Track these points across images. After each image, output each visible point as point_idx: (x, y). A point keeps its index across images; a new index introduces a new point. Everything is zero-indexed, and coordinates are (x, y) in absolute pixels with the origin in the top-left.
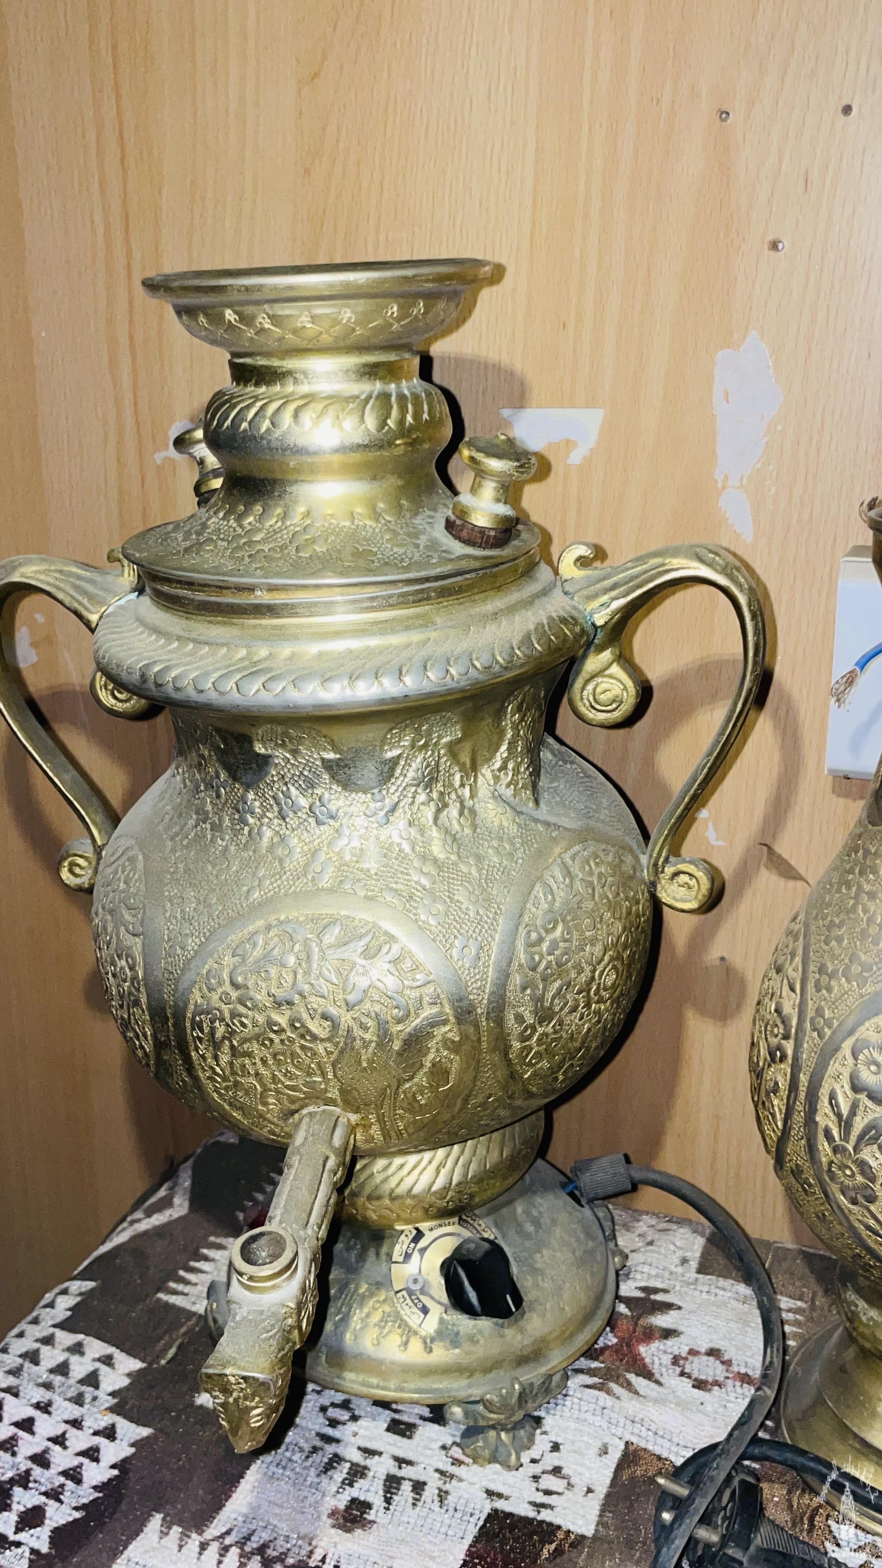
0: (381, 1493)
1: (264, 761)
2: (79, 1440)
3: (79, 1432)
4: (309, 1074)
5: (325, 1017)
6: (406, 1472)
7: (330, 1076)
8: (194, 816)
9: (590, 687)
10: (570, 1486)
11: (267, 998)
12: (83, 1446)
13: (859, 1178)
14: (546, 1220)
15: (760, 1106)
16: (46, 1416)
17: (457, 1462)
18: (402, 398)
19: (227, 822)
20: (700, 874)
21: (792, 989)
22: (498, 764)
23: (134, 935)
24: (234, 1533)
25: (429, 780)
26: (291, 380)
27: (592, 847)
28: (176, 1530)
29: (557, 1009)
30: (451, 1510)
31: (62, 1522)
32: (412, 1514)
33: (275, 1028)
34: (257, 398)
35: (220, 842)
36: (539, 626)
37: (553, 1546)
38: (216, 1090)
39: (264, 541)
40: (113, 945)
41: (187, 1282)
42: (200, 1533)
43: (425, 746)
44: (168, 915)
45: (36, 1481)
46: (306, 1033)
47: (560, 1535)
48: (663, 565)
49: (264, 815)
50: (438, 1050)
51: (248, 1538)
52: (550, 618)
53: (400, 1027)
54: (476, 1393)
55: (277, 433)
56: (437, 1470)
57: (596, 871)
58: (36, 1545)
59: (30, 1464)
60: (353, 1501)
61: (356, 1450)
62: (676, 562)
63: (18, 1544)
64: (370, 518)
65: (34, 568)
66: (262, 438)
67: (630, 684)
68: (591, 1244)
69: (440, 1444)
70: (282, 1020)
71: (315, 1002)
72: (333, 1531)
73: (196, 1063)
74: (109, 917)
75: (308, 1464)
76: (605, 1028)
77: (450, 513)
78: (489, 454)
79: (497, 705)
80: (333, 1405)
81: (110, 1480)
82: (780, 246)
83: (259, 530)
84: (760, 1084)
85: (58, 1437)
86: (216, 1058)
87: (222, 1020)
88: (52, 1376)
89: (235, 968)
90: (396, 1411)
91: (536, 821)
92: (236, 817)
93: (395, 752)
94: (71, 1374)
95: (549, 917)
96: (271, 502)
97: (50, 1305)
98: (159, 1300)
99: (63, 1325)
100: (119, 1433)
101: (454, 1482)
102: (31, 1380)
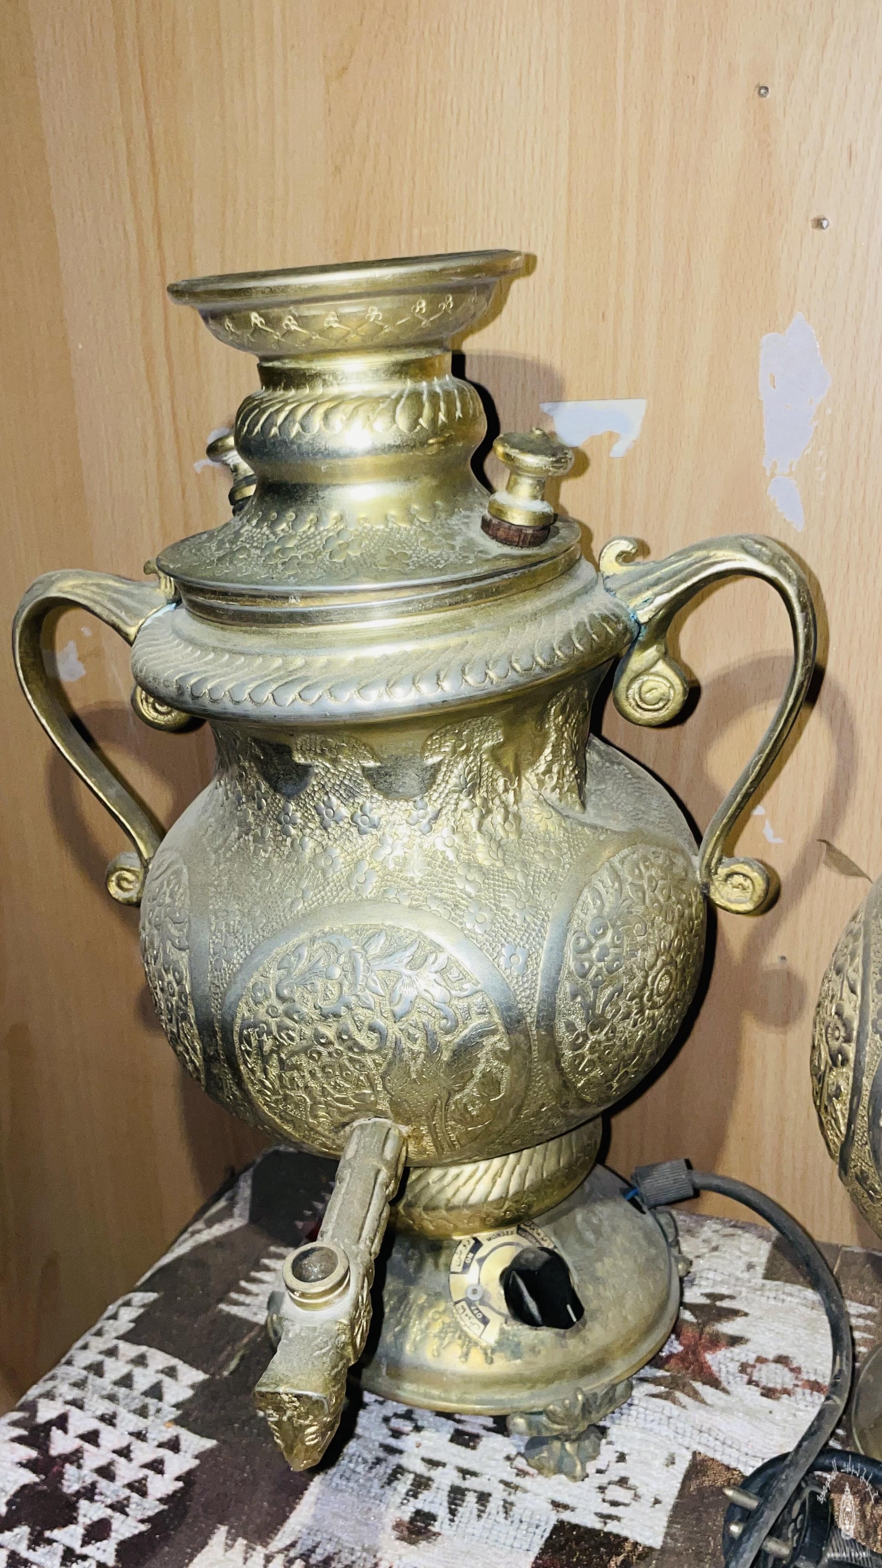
0: (446, 1504)
1: (304, 771)
2: (144, 1453)
3: (144, 1444)
4: (358, 1087)
5: (372, 1029)
6: (471, 1483)
7: (380, 1088)
8: (237, 828)
9: (635, 686)
10: (637, 1497)
11: (313, 1010)
12: (149, 1458)
14: (606, 1228)
15: (823, 1110)
16: (110, 1428)
17: (521, 1473)
18: (433, 396)
19: (269, 834)
20: (754, 875)
21: (853, 991)
22: (542, 768)
23: (180, 949)
24: (298, 1546)
25: (472, 787)
26: (319, 382)
27: (641, 850)
28: (241, 1542)
29: (609, 1016)
30: (517, 1522)
31: (128, 1535)
32: (477, 1527)
33: (323, 1041)
34: (286, 402)
35: (263, 854)
36: (580, 625)
37: (620, 1559)
38: (267, 1104)
39: (298, 547)
40: (161, 960)
41: (248, 1293)
42: (265, 1544)
43: (467, 752)
44: (213, 928)
45: (101, 1494)
46: (354, 1046)
47: (628, 1547)
48: (708, 557)
49: (305, 826)
50: (488, 1061)
51: (312, 1550)
52: (592, 617)
53: (448, 1038)
54: (539, 1404)
55: (308, 437)
56: (502, 1481)
57: (646, 875)
58: (103, 1558)
59: (95, 1477)
60: (418, 1513)
61: (419, 1462)
62: (721, 554)
63: (84, 1558)
64: (404, 521)
65: (71, 583)
66: (292, 442)
67: (677, 681)
68: (653, 1251)
69: (505, 1455)
70: (330, 1033)
71: (361, 1014)
72: (398, 1543)
73: (245, 1077)
74: (156, 932)
75: (372, 1475)
76: (660, 1033)
77: (486, 512)
78: (523, 450)
79: (538, 708)
80: (396, 1415)
81: (175, 1492)
82: (825, 223)
83: (292, 537)
84: (822, 1088)
85: (122, 1449)
86: (265, 1071)
87: (269, 1033)
88: (116, 1388)
89: (281, 981)
90: (459, 1421)
91: (583, 825)
92: (279, 828)
93: (436, 759)
94: (135, 1386)
95: (598, 922)
96: (304, 508)
97: (114, 1317)
98: (221, 1311)
99: (126, 1337)
100: (183, 1445)
101: (519, 1493)
102: (95, 1390)
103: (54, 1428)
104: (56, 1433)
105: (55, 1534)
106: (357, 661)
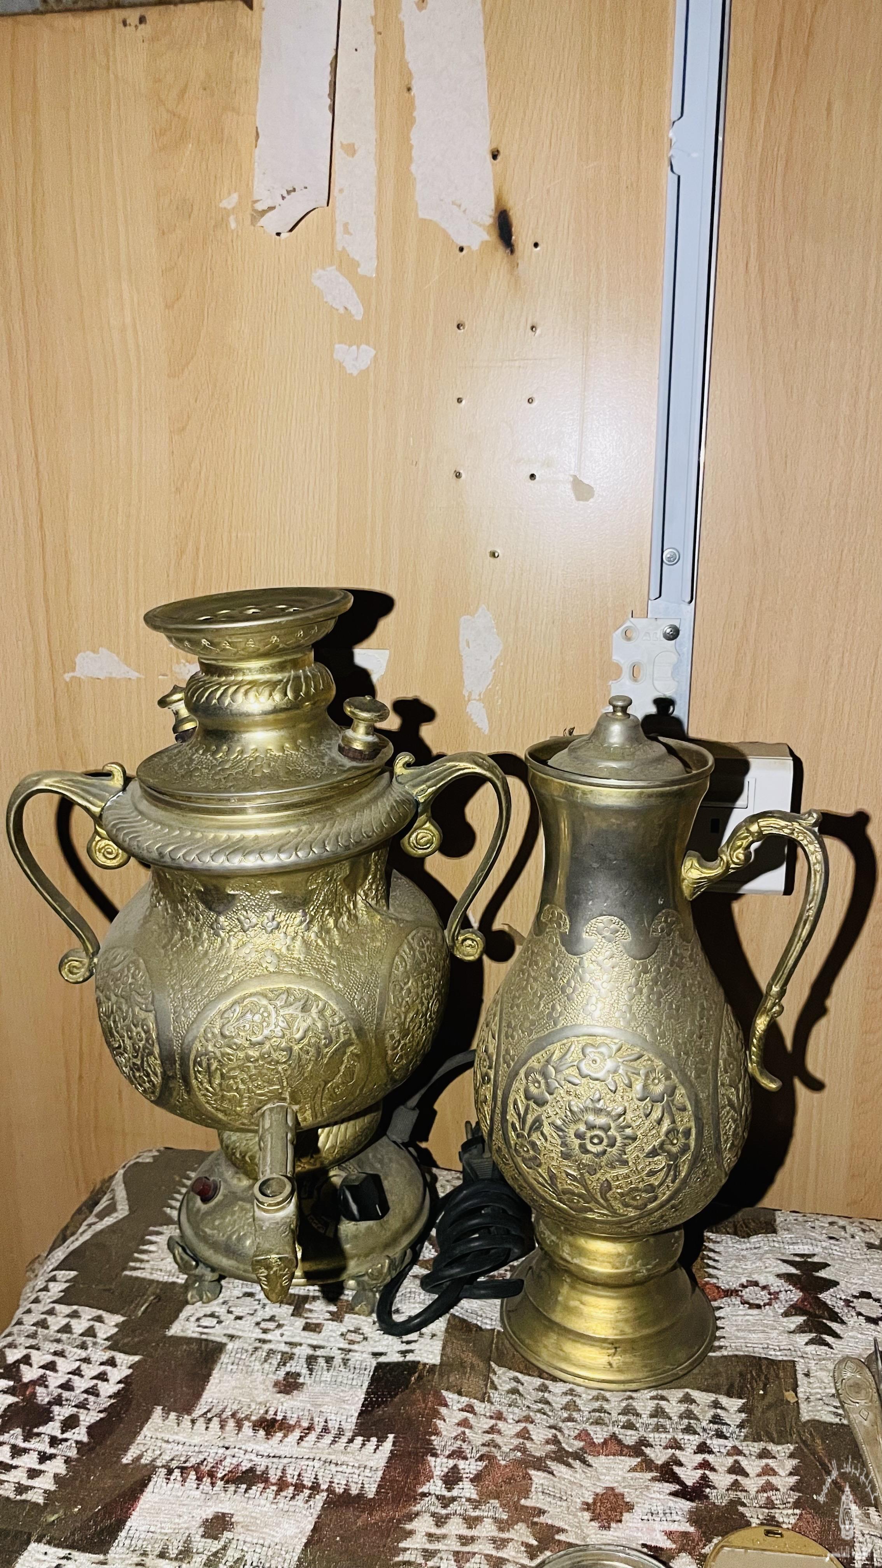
0: (305, 1367)
1: (232, 898)
2: (90, 1371)
3: (89, 1365)
4: (271, 1085)
6: (319, 1352)
7: (285, 1084)
8: (179, 933)
9: (414, 836)
11: (246, 1041)
12: (94, 1373)
16: (63, 1359)
17: (351, 1342)
18: (307, 678)
19: (205, 935)
20: (478, 939)
22: (367, 887)
23: (146, 1011)
24: (212, 1410)
25: (331, 901)
26: (241, 673)
27: (422, 930)
28: (173, 1414)
29: (411, 1028)
30: (352, 1370)
31: (92, 1421)
32: (327, 1376)
33: (251, 1060)
34: (222, 684)
35: (200, 948)
37: (417, 1375)
39: (231, 768)
40: (129, 1018)
41: (142, 1261)
42: (189, 1414)
43: (330, 882)
44: (172, 996)
45: (67, 1400)
46: (271, 1060)
47: (421, 1367)
48: (461, 764)
49: (231, 930)
50: (348, 1061)
51: (223, 1410)
52: (397, 801)
53: (326, 1050)
55: (235, 705)
56: (339, 1349)
57: (426, 945)
58: (79, 1438)
59: (60, 1391)
60: (288, 1373)
61: (283, 1345)
63: (66, 1440)
64: (293, 750)
66: (226, 708)
67: (436, 832)
69: (340, 1333)
71: (276, 1041)
72: (279, 1395)
74: (123, 1001)
75: (254, 1357)
77: (341, 742)
78: (363, 709)
79: (367, 854)
80: (264, 1320)
81: (120, 1391)
82: (497, 555)
83: (228, 761)
85: (75, 1370)
86: (210, 1082)
87: (216, 1058)
88: (59, 1335)
89: (223, 1026)
92: (212, 932)
93: (314, 886)
94: (74, 1331)
96: (233, 744)
97: (46, 1289)
98: (126, 1276)
99: (60, 1301)
100: (118, 1361)
101: (351, 1353)
102: (46, 1339)
103: (21, 1365)
104: (23, 1368)
105: (41, 1429)
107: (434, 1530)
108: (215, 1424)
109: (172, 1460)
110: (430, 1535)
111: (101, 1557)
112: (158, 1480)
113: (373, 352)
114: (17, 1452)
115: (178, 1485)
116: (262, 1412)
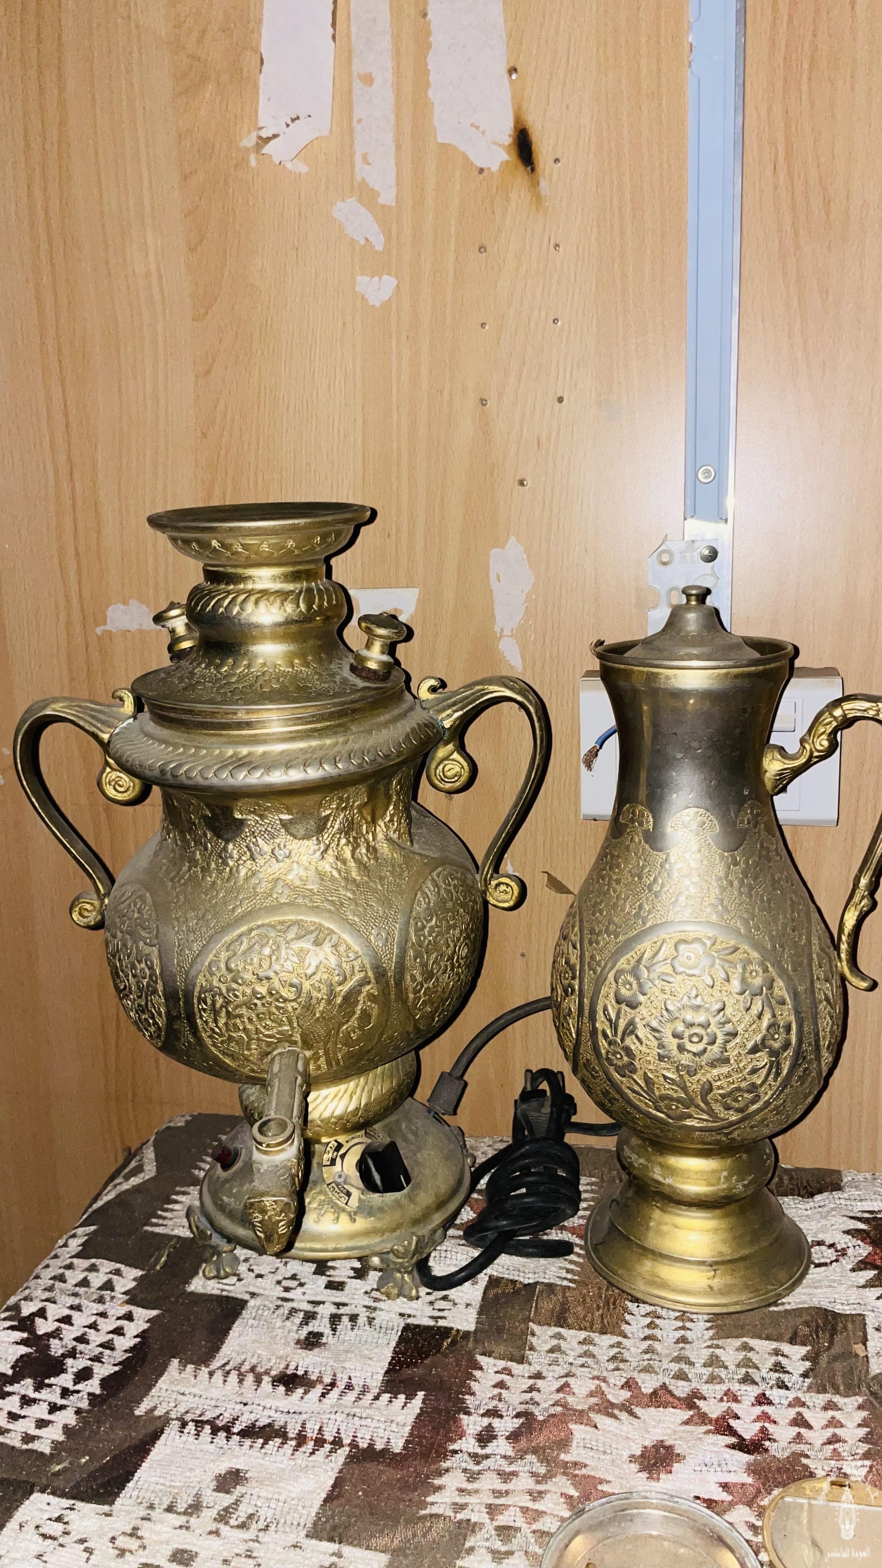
0: (328, 1326)
1: (242, 823)
2: (107, 1325)
3: (106, 1320)
4: (280, 1025)
5: (291, 985)
6: (343, 1310)
7: (295, 1025)
8: (187, 864)
9: (441, 767)
10: (455, 1304)
11: (252, 976)
12: (112, 1327)
13: (626, 1059)
14: (421, 1132)
15: (561, 1027)
16: (79, 1313)
17: (376, 1300)
18: (319, 590)
19: (213, 865)
20: (513, 884)
21: (575, 948)
22: (388, 818)
23: (151, 945)
24: (231, 1363)
25: (349, 828)
26: (251, 581)
27: (448, 868)
28: (190, 1367)
29: (435, 971)
30: (378, 1328)
31: (107, 1374)
32: (352, 1335)
33: (259, 996)
34: (229, 593)
35: (209, 879)
36: (413, 729)
37: (449, 1340)
38: (214, 1045)
39: (237, 682)
40: (134, 955)
41: (164, 1218)
42: (207, 1366)
43: (345, 808)
44: (176, 929)
45: (81, 1353)
46: (279, 998)
47: (454, 1332)
48: (484, 690)
49: (240, 859)
50: (364, 1002)
51: (242, 1364)
52: (418, 724)
53: (339, 988)
54: (388, 1247)
55: (244, 615)
56: (364, 1306)
57: (452, 883)
58: (91, 1390)
59: (74, 1343)
60: (310, 1333)
61: (306, 1303)
62: (491, 688)
63: (78, 1392)
64: (303, 666)
65: (61, 705)
66: (234, 618)
67: (465, 764)
68: (452, 1146)
69: (364, 1291)
70: (262, 990)
71: (285, 976)
72: (300, 1351)
73: (200, 1027)
74: (128, 937)
75: (275, 1316)
76: (461, 984)
77: (352, 661)
78: (379, 626)
79: (387, 780)
80: (285, 1279)
81: (135, 1345)
82: (525, 483)
83: (233, 675)
84: (559, 1014)
85: (91, 1325)
86: (216, 1021)
87: (221, 994)
88: (77, 1288)
89: (229, 958)
90: (329, 1276)
91: (414, 853)
92: (220, 861)
93: (328, 812)
94: (92, 1285)
95: (428, 912)
96: (239, 658)
97: (65, 1245)
98: (146, 1231)
99: (78, 1256)
100: (135, 1316)
101: (378, 1312)
102: (62, 1291)
103: (36, 1318)
104: (39, 1321)
105: (52, 1380)
106: (264, 753)
107: (465, 1485)
108: (233, 1377)
109: (187, 1412)
110: (461, 1490)
111: (106, 1508)
112: (171, 1432)
113: (394, 282)
114: (26, 1401)
115: (192, 1438)
116: (282, 1366)
